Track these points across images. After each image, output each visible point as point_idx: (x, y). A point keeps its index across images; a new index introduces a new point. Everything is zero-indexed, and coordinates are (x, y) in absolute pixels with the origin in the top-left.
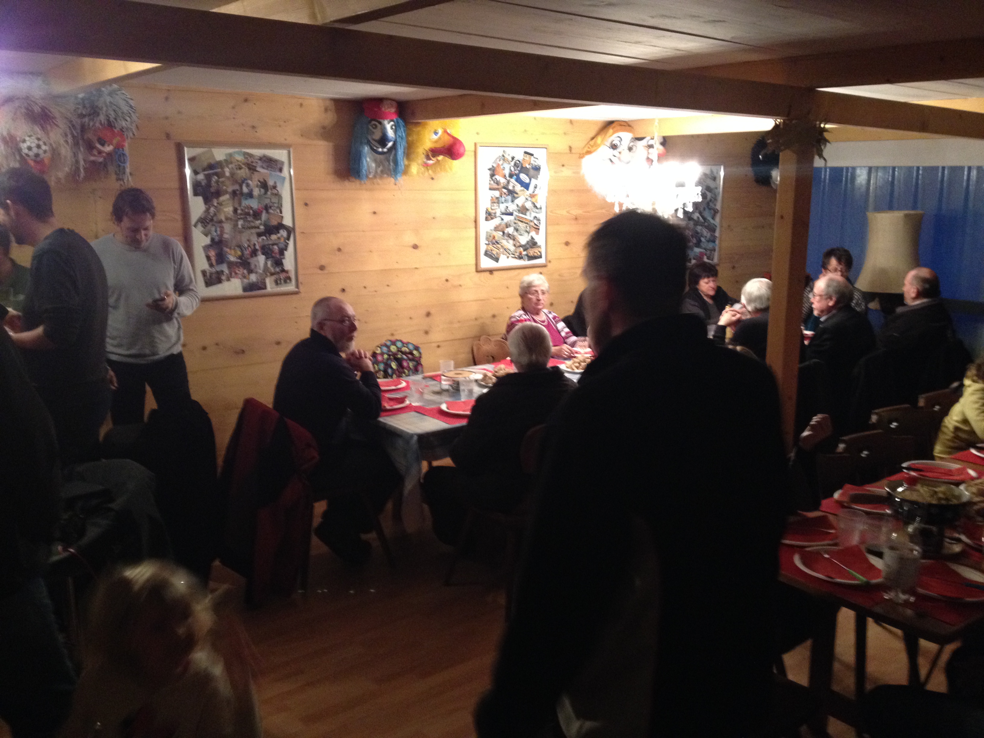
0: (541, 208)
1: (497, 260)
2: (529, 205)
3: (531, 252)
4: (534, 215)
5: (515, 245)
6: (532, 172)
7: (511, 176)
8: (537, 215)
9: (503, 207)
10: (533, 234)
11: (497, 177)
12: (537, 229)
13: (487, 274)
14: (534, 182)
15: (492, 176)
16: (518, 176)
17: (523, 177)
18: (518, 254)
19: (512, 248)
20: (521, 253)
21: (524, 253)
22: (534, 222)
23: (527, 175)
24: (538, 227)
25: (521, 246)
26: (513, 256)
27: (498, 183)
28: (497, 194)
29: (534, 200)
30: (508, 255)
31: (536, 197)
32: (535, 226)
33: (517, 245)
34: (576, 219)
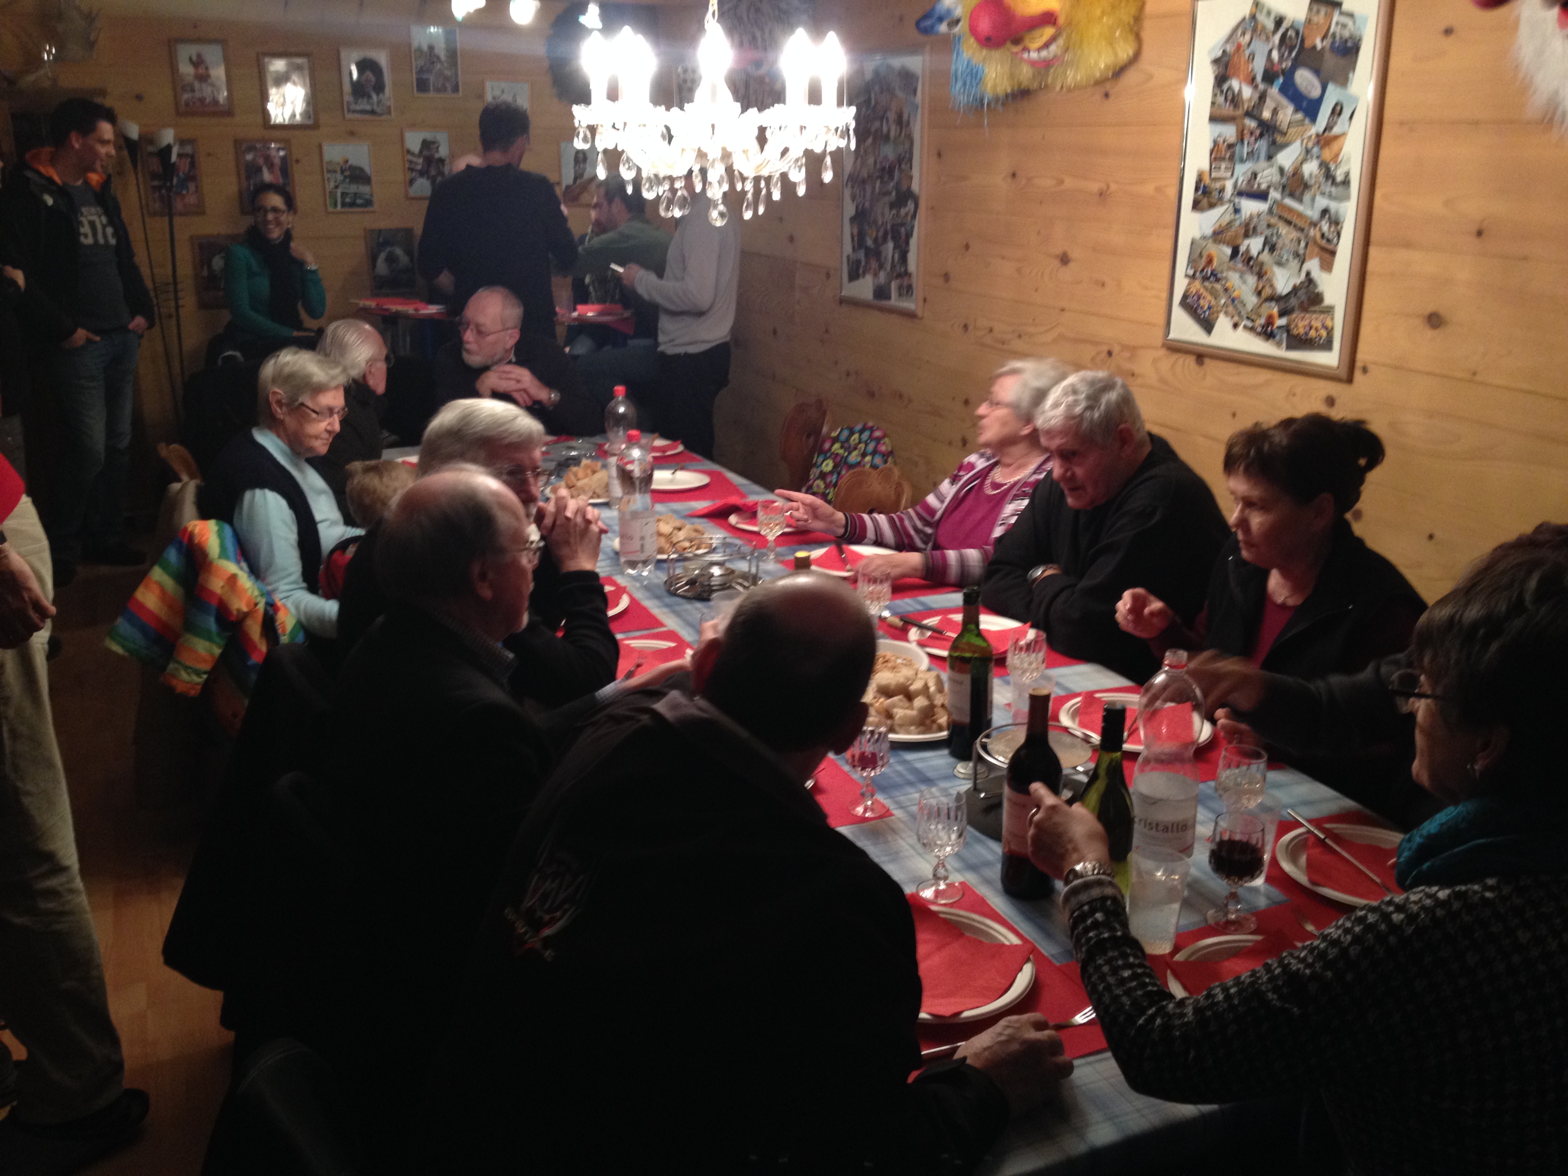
0: (1346, 182)
1: (1208, 326)
2: (1311, 168)
3: (1301, 324)
4: (1322, 202)
5: (1259, 293)
6: (1330, 61)
7: (1269, 77)
8: (1333, 206)
9: (1242, 171)
10: (1313, 265)
11: (1235, 84)
12: (1328, 254)
13: (1191, 360)
14: (1333, 95)
15: (1221, 80)
16: (1289, 75)
17: (1305, 78)
18: (1262, 321)
19: (1252, 301)
20: (1270, 321)
21: (1282, 322)
22: (1320, 229)
23: (1317, 72)
24: (1330, 247)
25: (1274, 298)
26: (1250, 324)
27: (1235, 100)
28: (1229, 132)
29: (1327, 154)
30: (1236, 319)
31: (1335, 146)
32: (1323, 243)
33: (1267, 292)
34: (1479, 233)
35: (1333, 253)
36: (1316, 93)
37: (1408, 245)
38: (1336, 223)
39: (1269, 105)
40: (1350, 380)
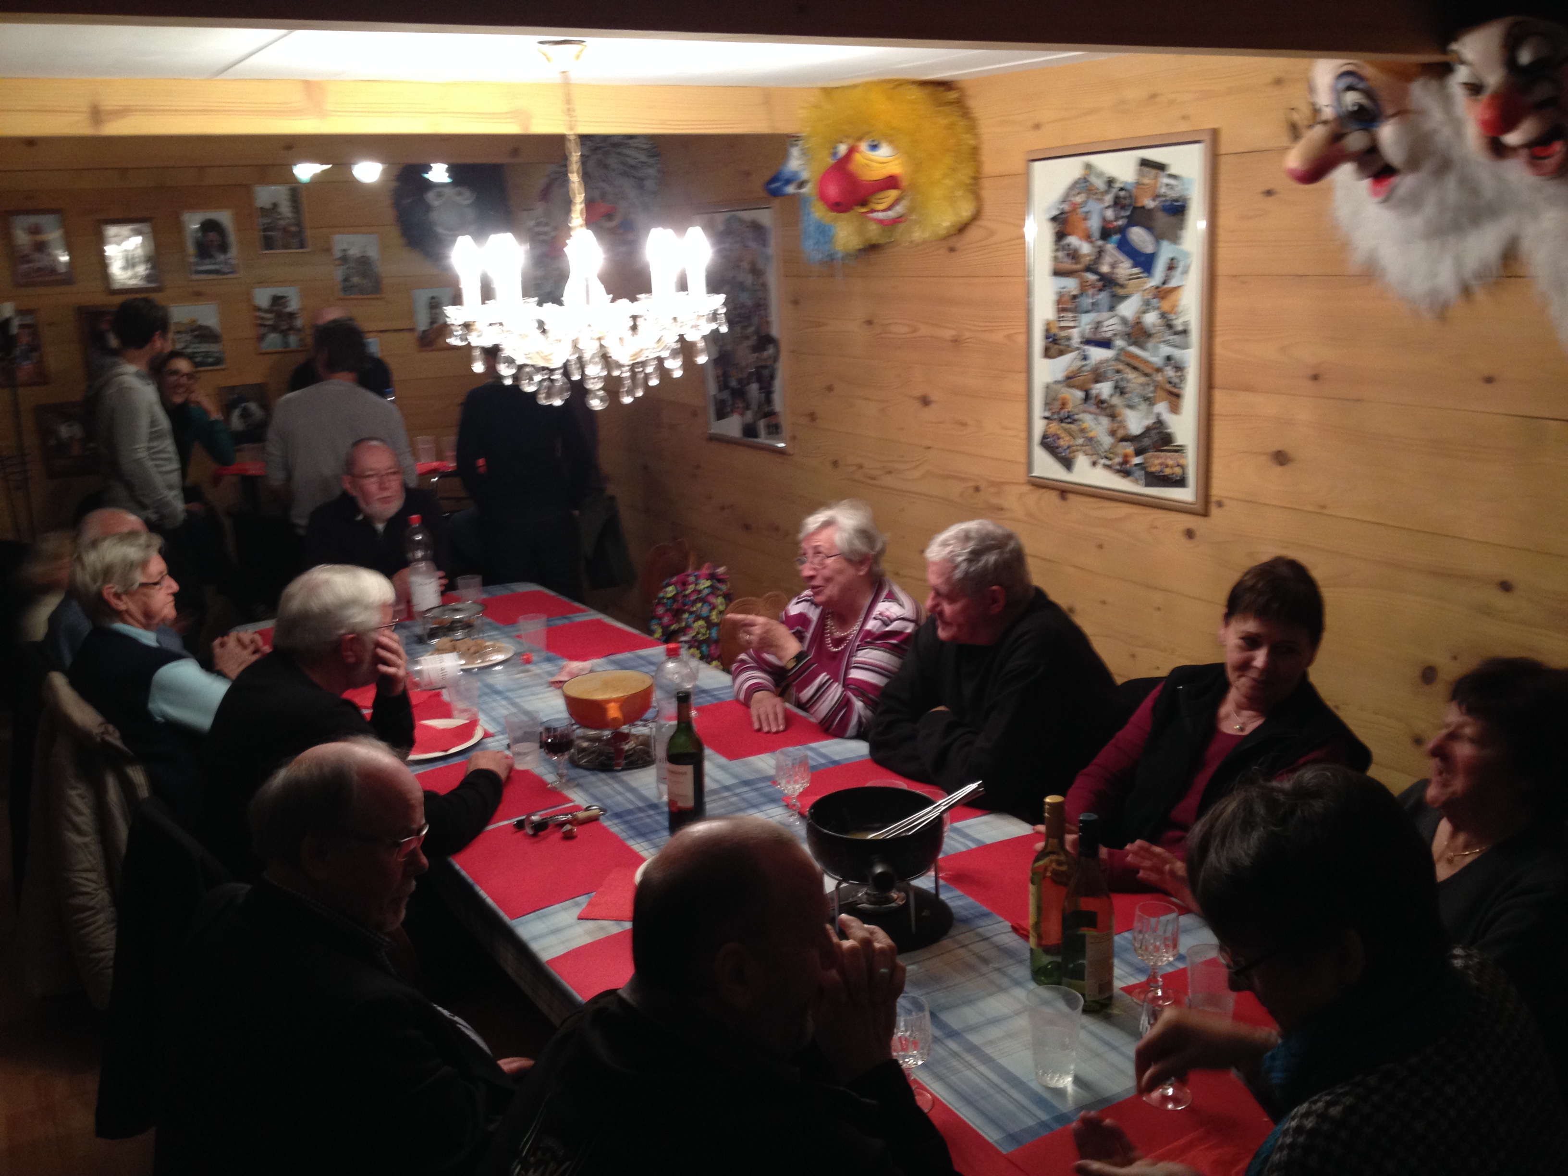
0: (1185, 332)
1: (1068, 463)
2: (1151, 319)
3: (1157, 461)
4: (1166, 350)
5: (1113, 433)
6: (1162, 220)
7: (1106, 233)
8: (1176, 353)
9: (1087, 320)
10: (1162, 408)
11: (1073, 240)
12: (1174, 397)
13: (1053, 496)
14: (1166, 251)
15: (1060, 236)
16: (1122, 230)
17: (1138, 236)
18: (1119, 459)
19: (1107, 441)
20: (1125, 462)
21: (1137, 460)
22: (1166, 374)
23: (1149, 228)
24: (1175, 390)
25: (1126, 439)
26: (1107, 462)
27: (1074, 255)
28: (1071, 285)
29: (1166, 305)
30: (1094, 457)
31: (1173, 297)
32: (1168, 386)
33: (1121, 433)
34: (1315, 377)
35: (1178, 396)
36: (1149, 249)
37: (1248, 388)
38: (1179, 368)
39: (1107, 259)
40: (1205, 514)
